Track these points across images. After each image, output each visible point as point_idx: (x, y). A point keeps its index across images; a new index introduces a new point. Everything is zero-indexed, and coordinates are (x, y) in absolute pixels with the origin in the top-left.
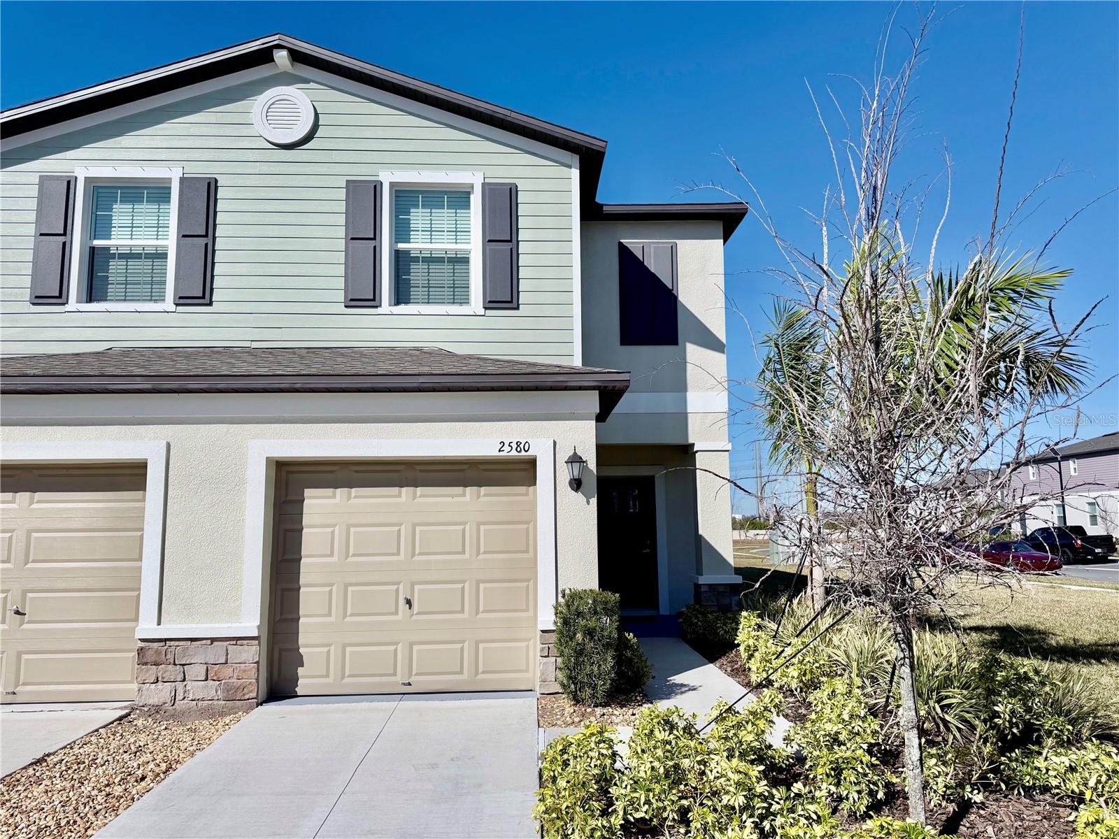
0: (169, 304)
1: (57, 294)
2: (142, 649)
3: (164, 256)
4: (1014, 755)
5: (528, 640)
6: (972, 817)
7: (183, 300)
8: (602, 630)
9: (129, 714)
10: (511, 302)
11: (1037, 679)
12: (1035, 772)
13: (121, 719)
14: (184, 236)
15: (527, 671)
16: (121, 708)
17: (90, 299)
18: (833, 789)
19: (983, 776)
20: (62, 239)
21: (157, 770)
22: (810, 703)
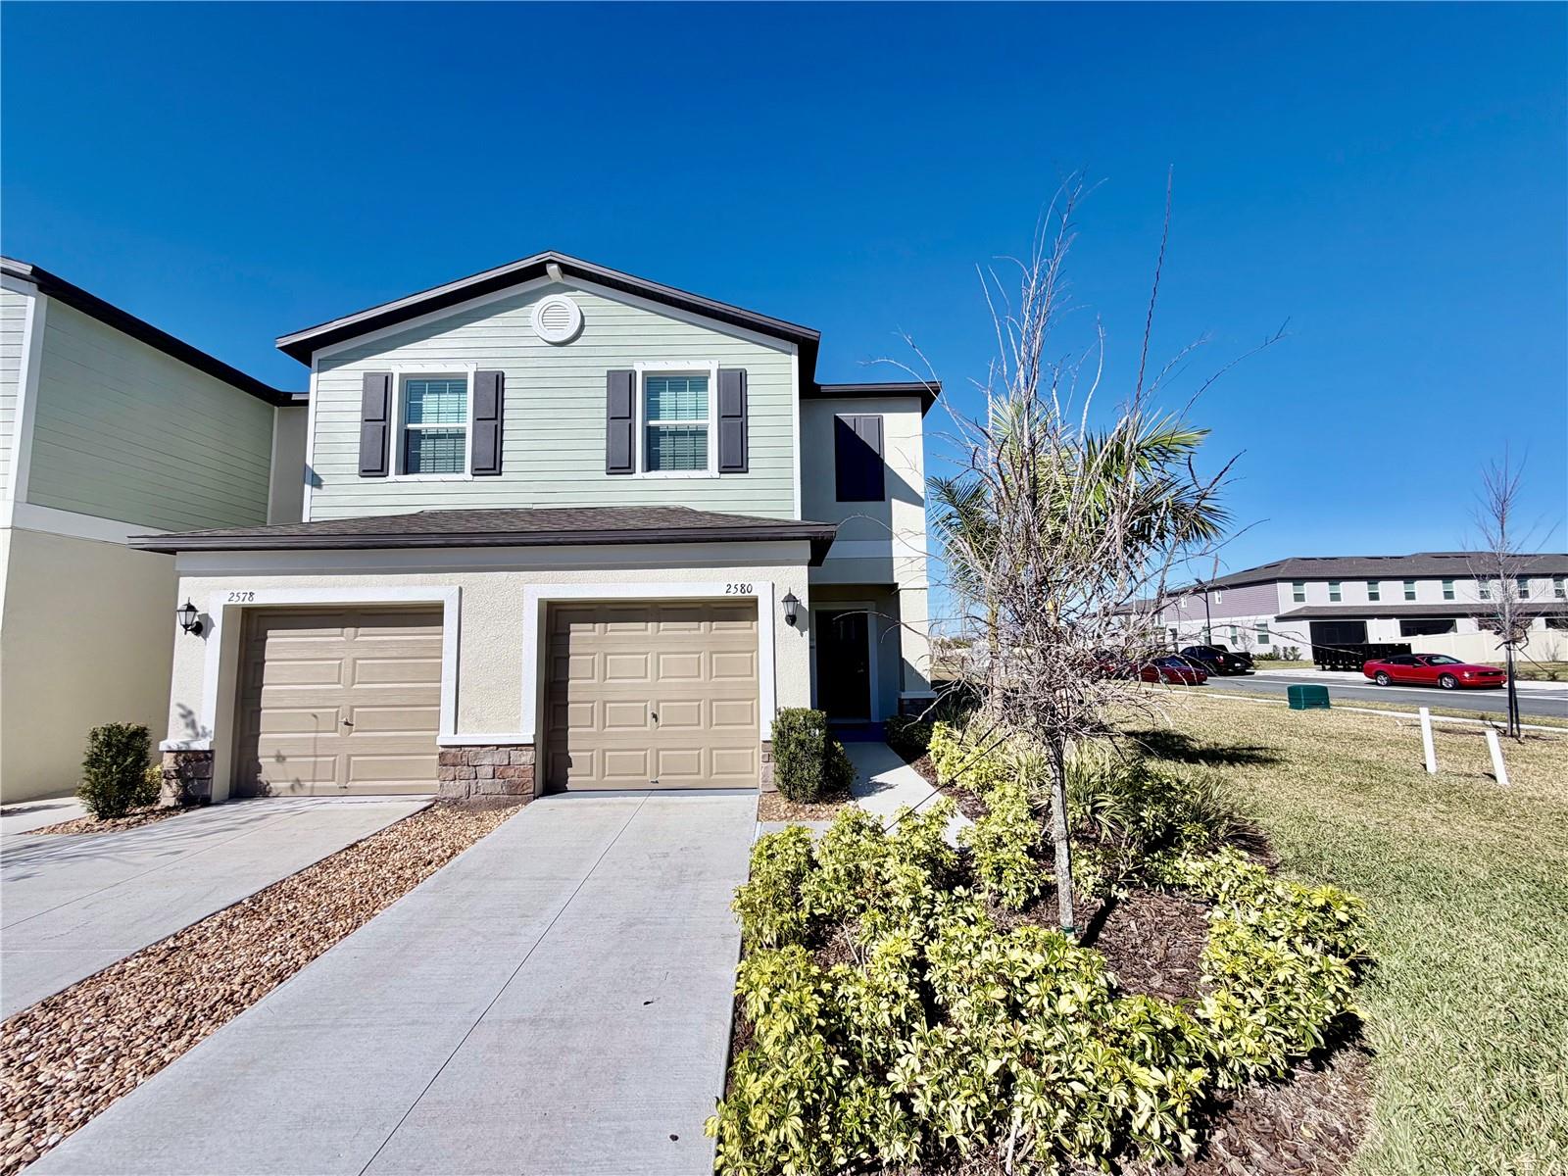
0: (467, 474)
1: (379, 468)
2: (442, 753)
3: (463, 436)
4: (1156, 855)
5: (753, 748)
6: (1118, 912)
7: (478, 471)
8: (811, 741)
9: (432, 805)
10: (742, 467)
11: (1178, 787)
12: (1174, 872)
13: (425, 809)
14: (478, 419)
15: (752, 773)
16: (427, 800)
17: (406, 473)
18: (995, 886)
19: (1128, 875)
20: (383, 423)
21: (443, 855)
22: (985, 803)
